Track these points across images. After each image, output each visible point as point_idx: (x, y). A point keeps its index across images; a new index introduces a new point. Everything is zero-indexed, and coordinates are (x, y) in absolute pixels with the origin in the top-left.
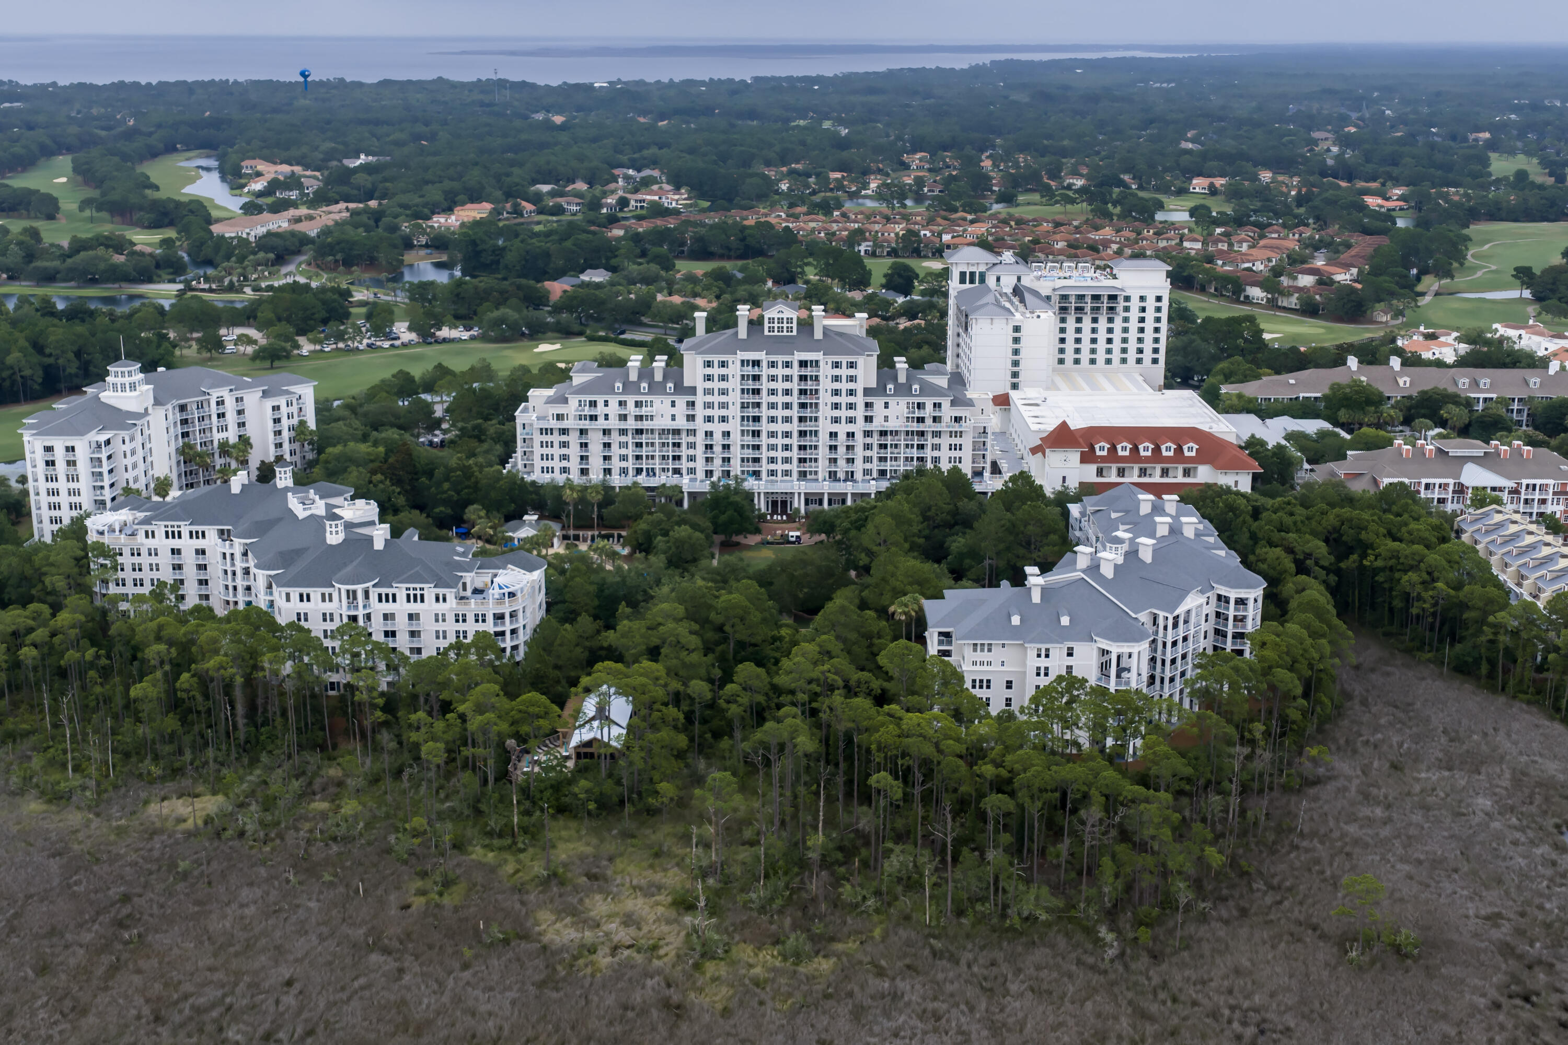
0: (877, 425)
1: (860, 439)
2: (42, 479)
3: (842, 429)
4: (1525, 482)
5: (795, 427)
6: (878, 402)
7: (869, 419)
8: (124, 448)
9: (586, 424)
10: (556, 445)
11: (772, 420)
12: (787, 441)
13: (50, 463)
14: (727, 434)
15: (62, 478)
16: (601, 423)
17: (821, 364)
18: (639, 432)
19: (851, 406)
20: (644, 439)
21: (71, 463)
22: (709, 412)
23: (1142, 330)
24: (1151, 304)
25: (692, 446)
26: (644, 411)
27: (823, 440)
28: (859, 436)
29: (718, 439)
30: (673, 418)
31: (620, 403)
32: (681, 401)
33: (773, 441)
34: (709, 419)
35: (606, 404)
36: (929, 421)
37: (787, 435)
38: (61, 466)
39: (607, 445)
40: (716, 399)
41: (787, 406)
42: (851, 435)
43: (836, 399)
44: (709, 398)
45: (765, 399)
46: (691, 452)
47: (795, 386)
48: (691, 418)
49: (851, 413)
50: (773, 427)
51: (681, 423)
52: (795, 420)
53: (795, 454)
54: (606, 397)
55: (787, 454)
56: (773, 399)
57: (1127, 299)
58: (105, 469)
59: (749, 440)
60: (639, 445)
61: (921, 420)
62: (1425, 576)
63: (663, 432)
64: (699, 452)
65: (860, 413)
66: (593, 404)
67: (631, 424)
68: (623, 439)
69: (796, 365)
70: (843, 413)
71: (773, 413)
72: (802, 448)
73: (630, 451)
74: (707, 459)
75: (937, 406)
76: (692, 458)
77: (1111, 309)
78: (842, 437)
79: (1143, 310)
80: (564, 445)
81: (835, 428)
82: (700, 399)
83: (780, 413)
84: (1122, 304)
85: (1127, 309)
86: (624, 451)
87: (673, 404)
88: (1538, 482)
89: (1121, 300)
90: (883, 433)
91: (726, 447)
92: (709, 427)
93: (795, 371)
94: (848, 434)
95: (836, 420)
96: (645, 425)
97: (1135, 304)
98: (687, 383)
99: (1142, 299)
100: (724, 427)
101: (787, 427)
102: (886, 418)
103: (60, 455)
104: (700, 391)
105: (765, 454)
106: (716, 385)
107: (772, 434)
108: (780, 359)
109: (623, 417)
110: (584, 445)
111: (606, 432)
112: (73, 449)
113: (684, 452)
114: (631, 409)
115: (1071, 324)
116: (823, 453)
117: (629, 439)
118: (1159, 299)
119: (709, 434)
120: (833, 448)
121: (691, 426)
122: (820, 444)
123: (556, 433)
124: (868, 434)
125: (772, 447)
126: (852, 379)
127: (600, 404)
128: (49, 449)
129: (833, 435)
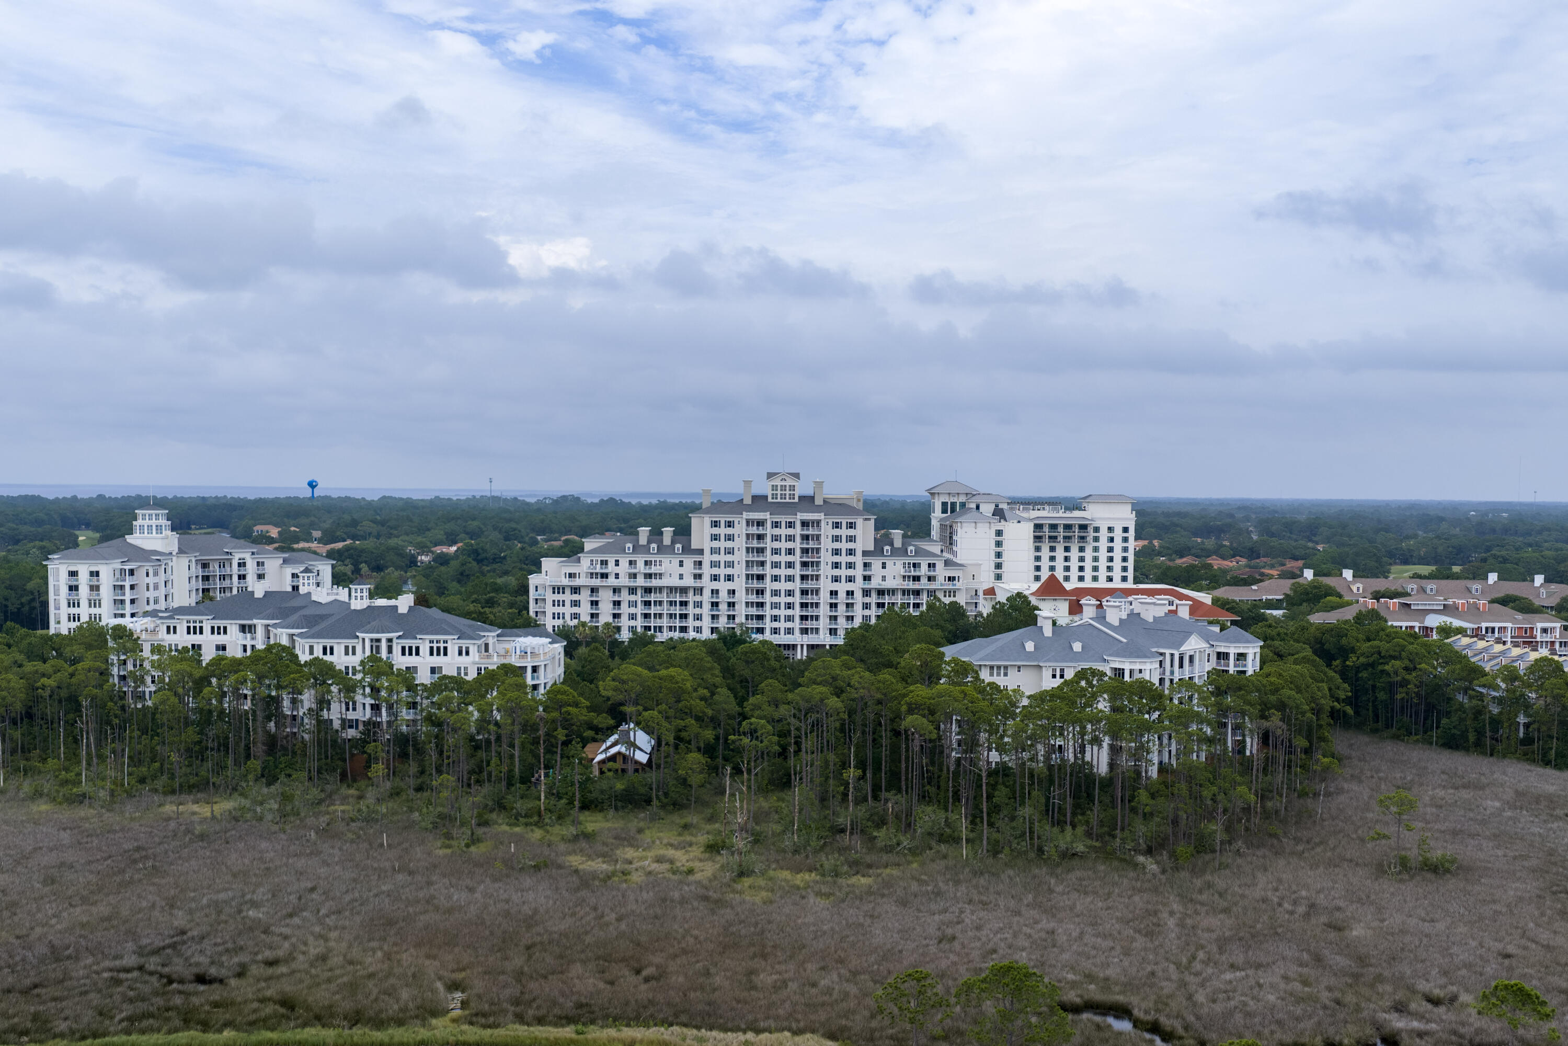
0: (875, 583)
1: (859, 598)
2: (64, 604)
3: (842, 588)
4: (1484, 625)
5: (797, 585)
6: (876, 563)
7: (867, 578)
8: (147, 580)
9: (597, 582)
10: (568, 603)
11: (776, 578)
12: (789, 599)
13: (73, 588)
14: (732, 592)
15: (84, 603)
16: (611, 581)
17: (823, 524)
18: (648, 590)
19: (850, 566)
20: (652, 597)
21: (95, 588)
22: (715, 571)
23: (1111, 559)
24: (1118, 534)
25: (699, 605)
26: (653, 570)
27: (824, 598)
28: (858, 595)
29: (723, 597)
30: (681, 577)
31: (631, 562)
32: (689, 562)
33: (776, 599)
34: (715, 578)
35: (617, 563)
36: (924, 581)
37: (790, 593)
38: (84, 591)
39: (617, 604)
40: (723, 558)
41: (790, 565)
42: (850, 593)
43: (837, 559)
44: (715, 558)
45: (769, 558)
46: (698, 611)
47: (797, 545)
48: (698, 577)
49: (850, 572)
50: (776, 586)
51: (689, 581)
52: (798, 579)
53: (797, 612)
54: (617, 557)
55: (789, 612)
56: (776, 558)
57: (1097, 530)
58: (128, 597)
59: (753, 598)
60: (647, 604)
61: (916, 579)
62: (1407, 662)
63: (672, 589)
64: (706, 610)
65: (859, 572)
66: (604, 563)
67: (641, 582)
68: (633, 598)
69: (798, 525)
70: (843, 572)
71: (776, 572)
72: (804, 605)
73: (640, 610)
74: (713, 617)
75: (931, 566)
76: (698, 618)
77: (1082, 538)
78: (842, 595)
79: (1111, 540)
80: (576, 604)
81: (835, 586)
82: (707, 558)
83: (783, 572)
84: (1092, 534)
85: (1096, 539)
86: (633, 610)
87: (681, 564)
88: (1497, 625)
89: (1090, 530)
90: (881, 592)
91: (731, 605)
92: (715, 585)
93: (798, 531)
94: (848, 593)
95: (836, 579)
96: (655, 583)
97: (1104, 535)
98: (694, 545)
99: (1110, 529)
100: (730, 585)
101: (789, 586)
102: (884, 578)
103: (83, 580)
104: (707, 551)
105: (768, 612)
106: (722, 544)
107: (776, 593)
108: (783, 519)
109: (633, 576)
110: (595, 603)
111: (616, 590)
112: (97, 574)
113: (691, 610)
114: (641, 567)
115: (1045, 553)
116: (824, 611)
117: (638, 598)
118: (1126, 530)
119: (715, 592)
120: (833, 606)
121: (698, 584)
122: (821, 601)
123: (568, 591)
124: (866, 593)
125: (775, 606)
126: (851, 539)
127: (611, 564)
128: (73, 574)
129: (834, 593)
